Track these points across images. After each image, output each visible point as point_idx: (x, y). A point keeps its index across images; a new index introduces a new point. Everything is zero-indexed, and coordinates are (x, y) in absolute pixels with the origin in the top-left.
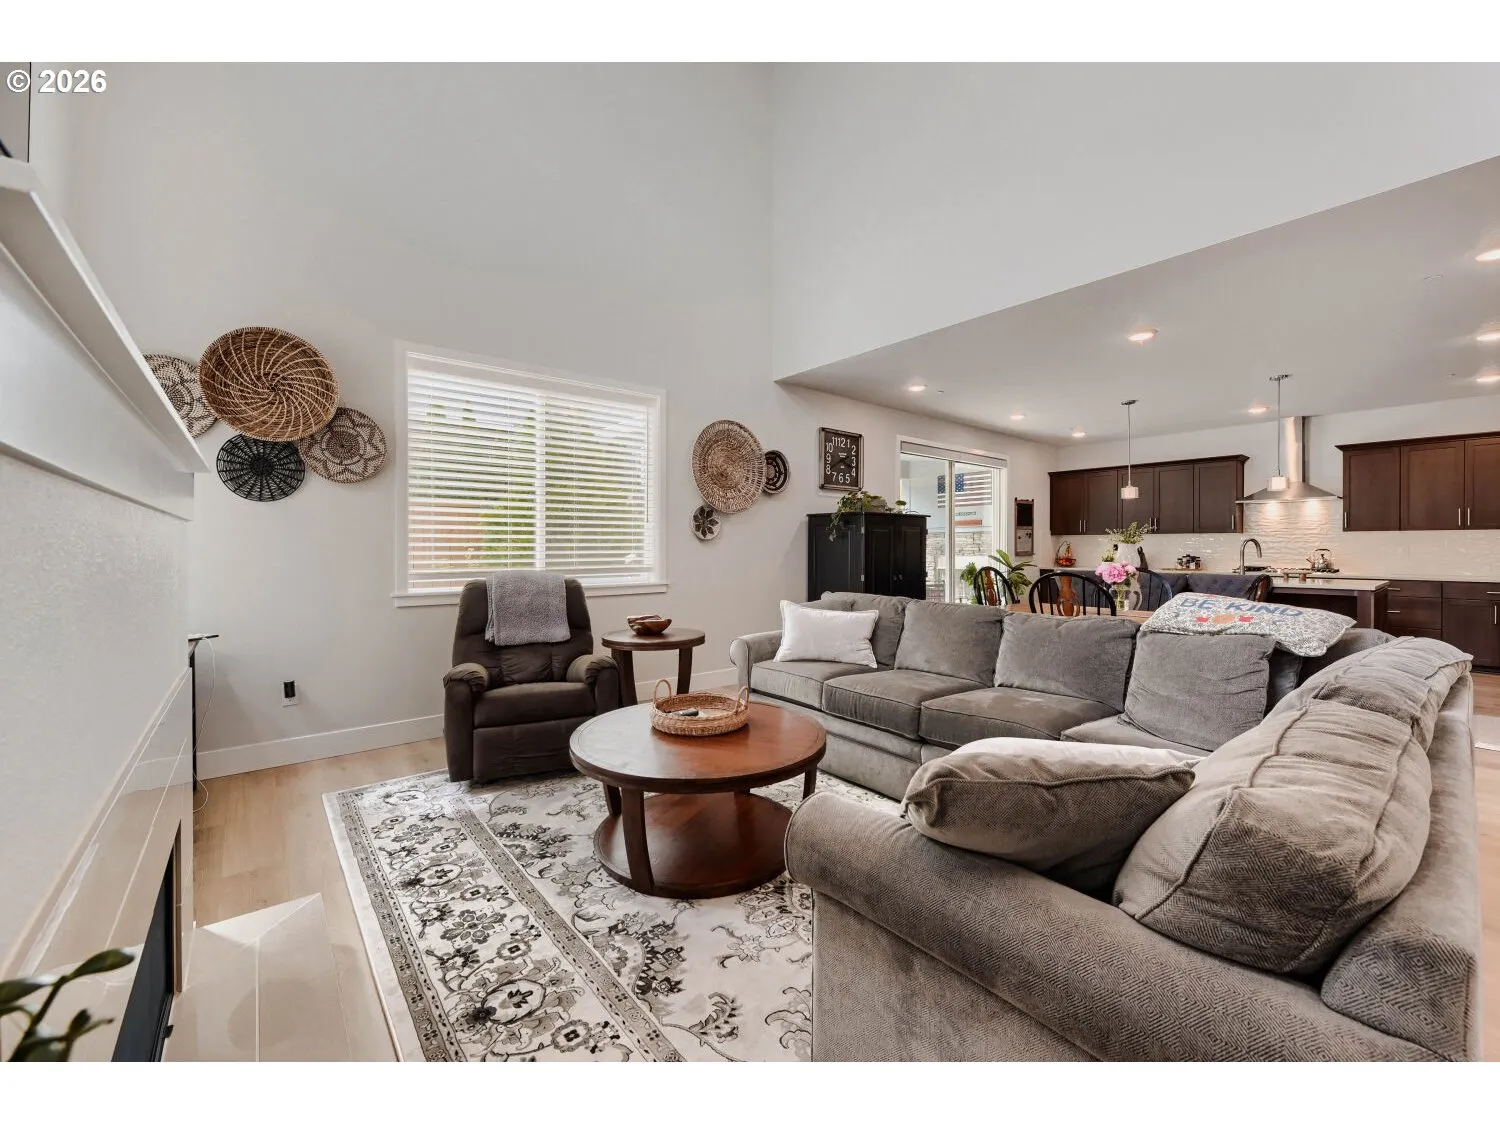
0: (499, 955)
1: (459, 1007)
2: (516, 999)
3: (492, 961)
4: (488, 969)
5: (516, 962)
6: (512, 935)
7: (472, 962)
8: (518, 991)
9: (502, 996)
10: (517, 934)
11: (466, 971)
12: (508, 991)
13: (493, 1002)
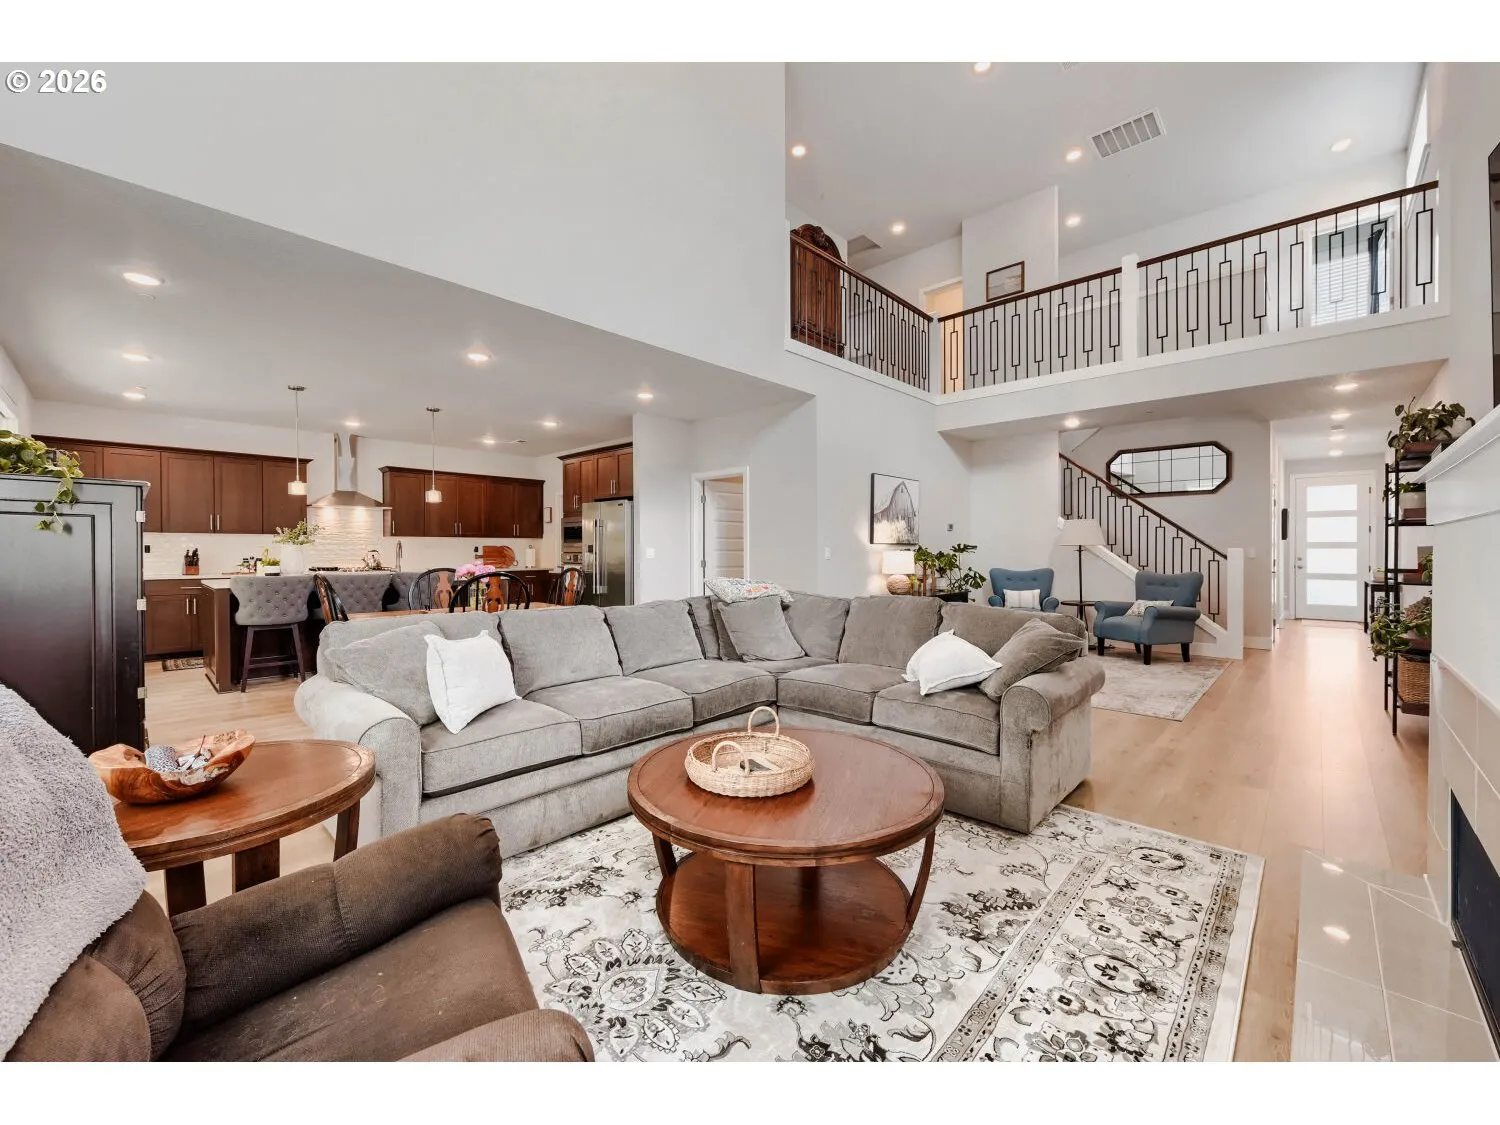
0: (1084, 1008)
1: (1161, 1008)
2: (1112, 973)
3: (1096, 1012)
4: (1106, 1008)
5: (1077, 992)
6: (1048, 1013)
7: (1111, 1028)
8: (1103, 975)
9: (1117, 983)
10: (1045, 1009)
11: (1126, 1026)
12: (1110, 981)
13: (1130, 987)
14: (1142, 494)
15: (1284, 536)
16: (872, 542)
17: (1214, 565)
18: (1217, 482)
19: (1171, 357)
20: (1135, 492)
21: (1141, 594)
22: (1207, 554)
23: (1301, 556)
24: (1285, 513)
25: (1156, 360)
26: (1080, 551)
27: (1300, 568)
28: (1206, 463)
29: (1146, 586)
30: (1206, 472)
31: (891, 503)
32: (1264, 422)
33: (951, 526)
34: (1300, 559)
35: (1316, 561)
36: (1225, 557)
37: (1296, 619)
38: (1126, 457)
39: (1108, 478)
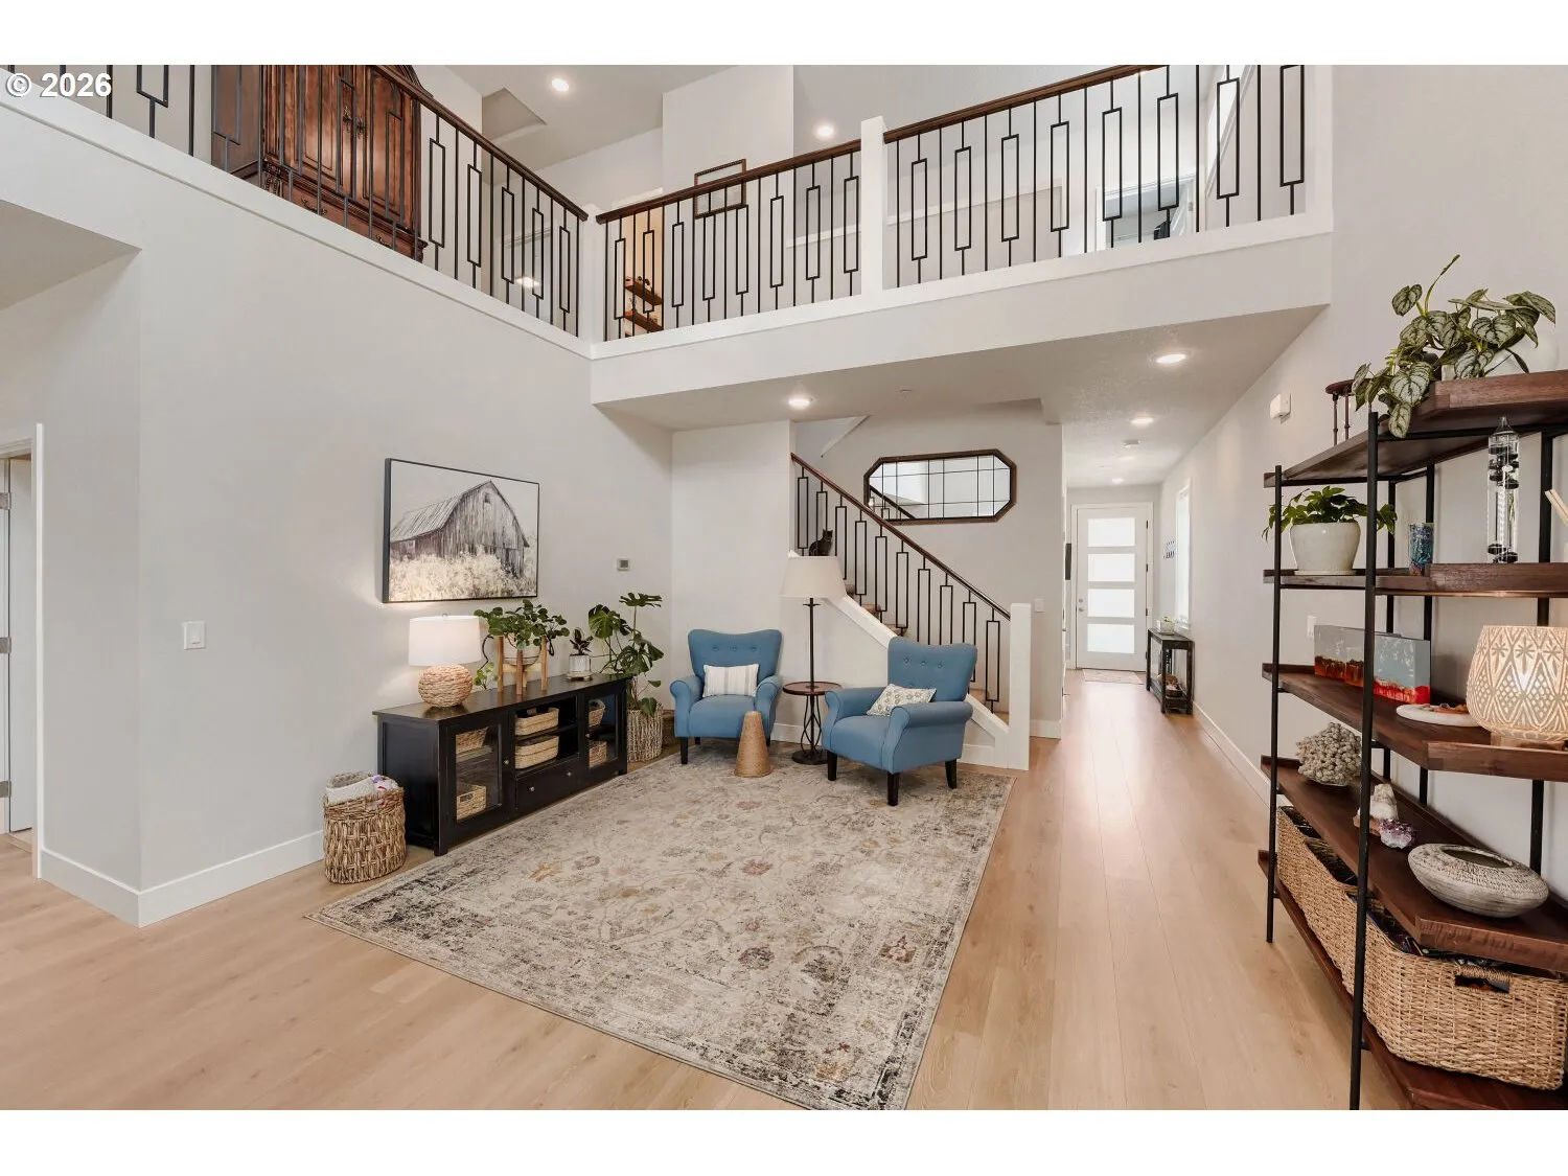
14: (912, 520)
15: (1068, 577)
16: (385, 598)
17: (993, 627)
18: (999, 507)
19: (932, 290)
20: (904, 517)
21: (896, 677)
22: (985, 611)
23: (1083, 598)
24: (1069, 547)
25: (911, 293)
26: (811, 605)
27: (1081, 610)
28: (986, 477)
29: (902, 667)
30: (986, 494)
31: (450, 521)
32: (1054, 423)
33: (624, 564)
34: (1081, 601)
35: (1098, 603)
36: (1008, 616)
37: (1077, 669)
38: (889, 468)
39: (867, 497)
